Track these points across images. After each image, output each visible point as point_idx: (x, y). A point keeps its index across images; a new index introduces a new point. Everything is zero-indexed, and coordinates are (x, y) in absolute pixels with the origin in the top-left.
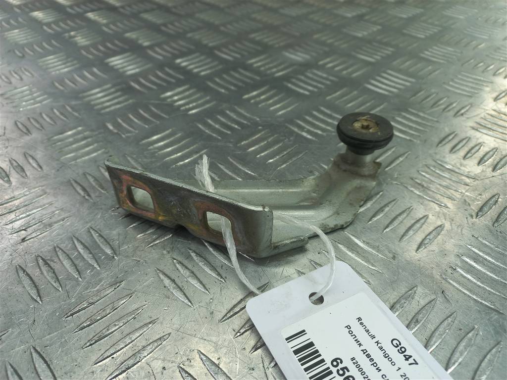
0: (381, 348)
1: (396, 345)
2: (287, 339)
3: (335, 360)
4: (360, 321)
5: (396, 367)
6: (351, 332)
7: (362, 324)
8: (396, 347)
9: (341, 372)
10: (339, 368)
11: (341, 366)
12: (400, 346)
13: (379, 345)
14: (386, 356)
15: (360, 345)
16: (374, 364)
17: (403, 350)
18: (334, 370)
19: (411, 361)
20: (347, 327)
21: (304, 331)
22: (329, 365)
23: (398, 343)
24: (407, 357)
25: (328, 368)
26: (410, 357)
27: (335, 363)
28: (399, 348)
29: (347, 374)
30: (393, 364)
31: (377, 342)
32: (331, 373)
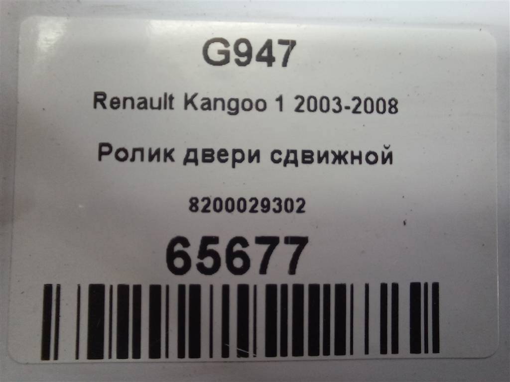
0: (208, 105)
1: (222, 57)
2: (45, 355)
3: (171, 255)
4: (107, 103)
5: (273, 105)
6: (122, 155)
7: (115, 104)
8: (226, 61)
9: (209, 262)
10: (195, 260)
11: (193, 251)
12: (231, 49)
13: (198, 102)
14: (235, 107)
15: (169, 155)
16: (237, 157)
17: (243, 48)
18: (193, 277)
19: (279, 52)
20: (101, 154)
21: (48, 289)
22: (174, 281)
23: (220, 46)
24: (265, 54)
25: (182, 288)
26: (268, 45)
27: (179, 263)
28: (233, 56)
29: (221, 248)
30: (260, 105)
31: (189, 102)
32: (196, 290)
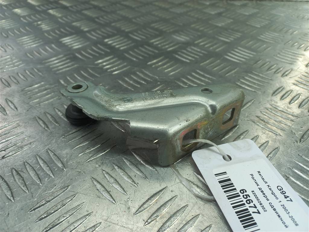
0: (270, 189)
1: (280, 189)
2: (215, 175)
3: (243, 190)
4: (259, 173)
5: (279, 200)
6: (253, 178)
7: (260, 175)
8: (280, 190)
9: (245, 197)
10: (244, 194)
11: (245, 194)
12: (282, 190)
13: (269, 187)
14: (273, 193)
15: (258, 185)
16: (266, 197)
17: (284, 192)
18: (241, 195)
19: (288, 199)
20: (251, 175)
21: (226, 172)
23: (281, 189)
24: (286, 197)
25: (238, 193)
26: (288, 197)
27: (242, 192)
28: (281, 191)
29: (248, 198)
30: (277, 198)
31: (268, 186)
32: (239, 196)
